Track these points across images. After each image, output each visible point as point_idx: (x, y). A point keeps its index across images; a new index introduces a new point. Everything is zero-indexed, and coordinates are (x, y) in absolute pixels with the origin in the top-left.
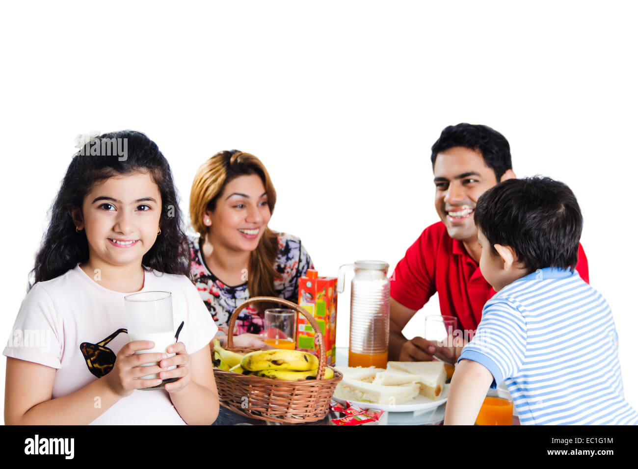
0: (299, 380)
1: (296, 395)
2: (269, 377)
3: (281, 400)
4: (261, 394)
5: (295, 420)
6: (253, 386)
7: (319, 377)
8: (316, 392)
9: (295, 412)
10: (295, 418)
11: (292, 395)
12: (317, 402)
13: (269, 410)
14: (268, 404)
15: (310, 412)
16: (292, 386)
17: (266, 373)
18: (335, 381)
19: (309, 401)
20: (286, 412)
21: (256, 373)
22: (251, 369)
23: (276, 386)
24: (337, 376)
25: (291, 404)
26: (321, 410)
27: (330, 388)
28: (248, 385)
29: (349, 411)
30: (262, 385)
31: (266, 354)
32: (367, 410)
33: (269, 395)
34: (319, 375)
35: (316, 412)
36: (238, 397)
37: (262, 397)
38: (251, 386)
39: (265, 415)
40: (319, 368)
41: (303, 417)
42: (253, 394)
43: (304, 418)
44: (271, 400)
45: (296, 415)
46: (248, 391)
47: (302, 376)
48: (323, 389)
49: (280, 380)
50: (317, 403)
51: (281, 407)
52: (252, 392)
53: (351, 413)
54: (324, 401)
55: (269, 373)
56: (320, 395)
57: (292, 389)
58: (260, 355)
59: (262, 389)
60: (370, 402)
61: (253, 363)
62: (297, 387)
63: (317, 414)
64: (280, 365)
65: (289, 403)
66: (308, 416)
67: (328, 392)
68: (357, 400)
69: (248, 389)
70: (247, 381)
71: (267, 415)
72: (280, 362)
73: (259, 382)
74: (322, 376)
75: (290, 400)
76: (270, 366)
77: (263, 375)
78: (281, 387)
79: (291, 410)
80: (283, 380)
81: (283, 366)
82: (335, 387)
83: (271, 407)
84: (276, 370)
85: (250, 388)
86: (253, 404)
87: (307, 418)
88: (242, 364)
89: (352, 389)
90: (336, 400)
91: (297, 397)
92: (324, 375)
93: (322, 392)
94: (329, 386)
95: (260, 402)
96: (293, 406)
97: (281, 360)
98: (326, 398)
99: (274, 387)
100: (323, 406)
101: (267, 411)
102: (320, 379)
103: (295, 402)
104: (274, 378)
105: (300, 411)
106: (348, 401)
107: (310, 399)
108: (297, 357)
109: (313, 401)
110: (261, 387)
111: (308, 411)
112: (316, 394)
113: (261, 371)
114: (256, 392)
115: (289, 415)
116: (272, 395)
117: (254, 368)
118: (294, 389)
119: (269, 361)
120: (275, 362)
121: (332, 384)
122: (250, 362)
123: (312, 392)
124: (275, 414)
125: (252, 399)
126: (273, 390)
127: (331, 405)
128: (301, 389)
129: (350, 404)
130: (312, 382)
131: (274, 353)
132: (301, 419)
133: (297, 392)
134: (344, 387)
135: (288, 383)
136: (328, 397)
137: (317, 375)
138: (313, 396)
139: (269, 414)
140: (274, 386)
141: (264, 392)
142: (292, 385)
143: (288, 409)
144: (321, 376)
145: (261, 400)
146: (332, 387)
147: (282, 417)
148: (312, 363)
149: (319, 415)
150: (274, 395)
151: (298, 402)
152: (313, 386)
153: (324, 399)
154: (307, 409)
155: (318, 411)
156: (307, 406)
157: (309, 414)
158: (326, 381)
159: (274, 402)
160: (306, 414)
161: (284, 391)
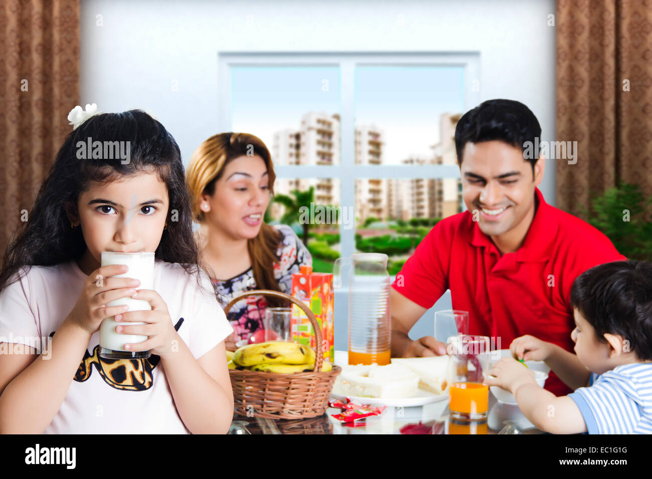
0: (296, 373)
1: (293, 389)
2: (263, 371)
3: (277, 395)
4: (256, 389)
5: (292, 415)
6: (246, 381)
7: (316, 369)
8: (314, 385)
9: (292, 407)
10: (291, 413)
11: (288, 389)
12: (314, 396)
13: (265, 406)
14: (263, 400)
15: (308, 407)
16: (288, 379)
17: (260, 367)
18: (334, 373)
19: (307, 395)
20: (283, 408)
21: (250, 368)
22: (243, 363)
23: (271, 380)
24: (335, 370)
25: (288, 398)
26: (320, 405)
27: (328, 381)
28: (242, 381)
29: (349, 406)
30: (257, 380)
31: (260, 347)
32: (368, 406)
33: (264, 390)
34: (316, 368)
35: (314, 407)
37: (257, 392)
38: (244, 381)
39: (260, 411)
40: (316, 360)
41: (301, 413)
42: (247, 390)
44: (266, 395)
45: (293, 410)
46: (241, 387)
47: (298, 369)
48: (321, 382)
49: (274, 373)
50: (316, 397)
51: (277, 403)
52: (247, 388)
53: (352, 408)
54: (323, 396)
55: (263, 367)
56: (319, 389)
57: (289, 383)
58: (253, 349)
59: (257, 384)
60: (372, 397)
61: (246, 358)
62: (293, 380)
63: (315, 409)
64: (274, 358)
65: (286, 398)
66: (306, 411)
67: (326, 386)
68: (358, 396)
69: (242, 385)
70: (240, 377)
71: (262, 411)
72: (274, 355)
73: (252, 377)
74: (320, 369)
75: (287, 394)
76: (264, 360)
77: (257, 370)
78: (277, 380)
79: (287, 405)
80: (278, 374)
81: (278, 359)
82: (333, 382)
83: (266, 403)
84: (270, 364)
85: (244, 383)
86: (246, 401)
87: (305, 413)
88: (234, 359)
89: (352, 384)
90: (334, 397)
91: (293, 391)
92: (321, 367)
93: (319, 386)
94: (327, 378)
95: (255, 399)
96: (290, 401)
97: (276, 353)
98: (324, 392)
99: (269, 382)
100: (321, 401)
101: (262, 407)
102: (318, 372)
103: (292, 396)
104: (269, 371)
105: (297, 406)
106: (348, 397)
107: (308, 393)
108: (292, 349)
109: (311, 395)
110: (256, 382)
111: (306, 406)
112: (314, 387)
113: (255, 365)
114: (250, 387)
115: (286, 411)
116: (267, 390)
117: (247, 362)
118: (290, 383)
119: (263, 354)
120: (269, 355)
121: (330, 377)
122: (242, 357)
123: (310, 385)
124: (270, 411)
125: (246, 395)
126: (268, 385)
127: (330, 402)
128: (297, 382)
129: (351, 400)
130: (309, 375)
131: (268, 346)
132: (298, 415)
133: (293, 386)
134: (344, 383)
135: (284, 377)
137: (314, 368)
138: (311, 390)
139: (264, 411)
140: (268, 380)
141: (259, 387)
142: (287, 378)
143: (284, 404)
144: (318, 368)
145: (256, 396)
146: (331, 381)
147: (278, 413)
148: (308, 356)
149: (318, 411)
150: (269, 390)
151: (295, 396)
152: (311, 379)
153: (323, 394)
154: (304, 403)
155: (316, 407)
156: (305, 401)
157: (307, 409)
158: (324, 373)
159: (269, 397)
160: (304, 409)
161: (280, 384)
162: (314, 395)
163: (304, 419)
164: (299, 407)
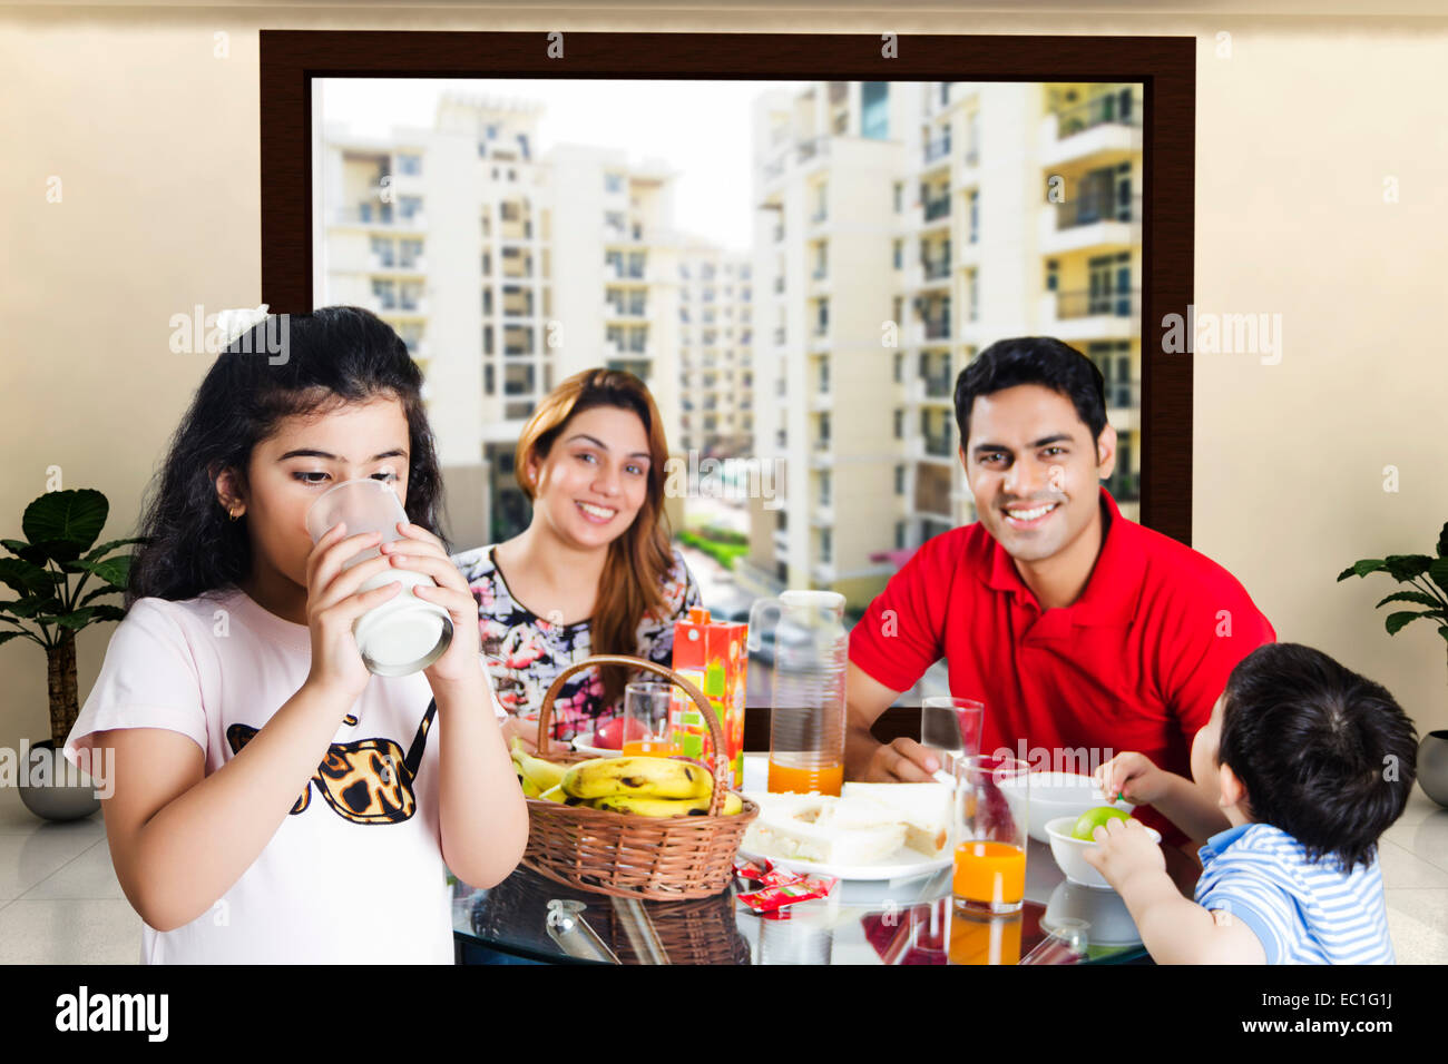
0: (675, 817)
1: (669, 846)
2: (615, 810)
3: (639, 856)
4: (601, 843)
5: (665, 894)
6: (584, 828)
7: (713, 811)
8: (708, 840)
9: (666, 878)
10: (665, 890)
11: (661, 845)
12: (708, 860)
13: (616, 874)
14: (614, 863)
15: (695, 879)
16: (661, 829)
17: (611, 803)
18: (744, 818)
19: (695, 858)
20: (649, 880)
21: (591, 802)
22: (580, 793)
23: (630, 827)
24: (748, 810)
25: (659, 863)
26: (717, 875)
27: (735, 832)
28: (576, 826)
29: (770, 879)
30: (605, 826)
31: (612, 764)
32: (805, 876)
33: (616, 845)
34: (714, 807)
35: (707, 879)
36: (555, 849)
37: (603, 848)
38: (580, 827)
39: (607, 883)
40: (713, 794)
41: (682, 889)
42: (585, 843)
43: (683, 892)
44: (619, 855)
45: (667, 884)
46: (575, 837)
47: (681, 808)
48: (722, 833)
49: (638, 815)
50: (711, 861)
51: (638, 870)
52: (584, 839)
53: (775, 882)
54: (724, 858)
55: (616, 801)
56: (716, 846)
57: (662, 834)
58: (599, 768)
59: (603, 834)
60: (811, 860)
61: (585, 783)
62: (671, 830)
63: (708, 882)
64: (637, 786)
65: (655, 862)
66: (692, 887)
67: (731, 841)
68: (786, 856)
69: (575, 833)
70: (574, 818)
71: (611, 883)
72: (638, 781)
73: (597, 820)
74: (720, 810)
75: (658, 854)
76: (618, 789)
77: (605, 807)
78: (639, 829)
79: (658, 875)
80: (644, 816)
81: (644, 789)
82: (743, 831)
83: (619, 869)
84: (630, 797)
85: (580, 831)
86: (583, 863)
87: (690, 890)
88: (565, 784)
89: (776, 835)
90: (744, 857)
91: (669, 849)
92: (723, 806)
93: (719, 841)
94: (734, 828)
95: (598, 859)
96: (663, 867)
97: (640, 777)
98: (726, 851)
99: (625, 830)
100: (720, 868)
101: (612, 876)
102: (716, 815)
103: (667, 859)
104: (626, 811)
105: (676, 876)
106: (769, 859)
107: (695, 854)
108: (671, 771)
109: (702, 858)
110: (601, 829)
111: (692, 877)
112: (707, 843)
113: (602, 798)
114: (591, 839)
115: (654, 885)
116: (621, 845)
117: (588, 792)
118: (664, 834)
119: (617, 778)
120: (628, 781)
121: (739, 824)
122: (579, 782)
123: (700, 839)
124: (628, 883)
125: (584, 852)
126: (623, 836)
127: (736, 866)
128: (678, 834)
129: (773, 864)
130: (700, 822)
131: (627, 763)
132: (677, 893)
133: (670, 840)
134: (762, 832)
135: (652, 823)
136: (730, 851)
137: (710, 808)
138: (701, 849)
139: (615, 883)
140: (625, 827)
141: (607, 839)
142: (660, 826)
143: (652, 872)
144: (717, 808)
145: (601, 855)
146: (739, 832)
147: (640, 888)
148: (699, 783)
149: (713, 886)
150: (625, 846)
151: (673, 859)
152: (702, 829)
153: (724, 855)
154: (689, 872)
155: (711, 878)
156: (691, 868)
157: (694, 882)
158: (727, 818)
159: (624, 858)
160: (688, 882)
161: (645, 837)
162: (707, 858)
163: (689, 901)
164: (678, 878)
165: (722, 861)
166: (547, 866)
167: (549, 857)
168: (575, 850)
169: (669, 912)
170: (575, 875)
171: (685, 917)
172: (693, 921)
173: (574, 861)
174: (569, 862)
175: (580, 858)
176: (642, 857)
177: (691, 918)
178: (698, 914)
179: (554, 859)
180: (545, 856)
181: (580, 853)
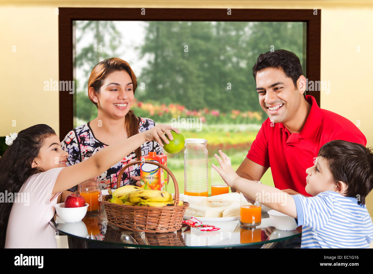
0: (164, 207)
1: (162, 216)
2: (144, 205)
3: (154, 219)
4: (142, 216)
5: (162, 231)
6: (136, 212)
7: (175, 204)
8: (174, 213)
9: (162, 226)
10: (162, 229)
11: (160, 215)
14: (146, 222)
15: (171, 226)
16: (160, 210)
18: (185, 206)
19: (171, 219)
20: (157, 226)
21: (137, 204)
24: (186, 204)
25: (160, 221)
26: (178, 225)
27: (182, 211)
31: (138, 193)
33: (146, 217)
36: (127, 220)
37: (142, 218)
39: (144, 229)
40: (175, 199)
43: (168, 230)
44: (147, 219)
45: (163, 228)
46: (134, 215)
47: (165, 204)
48: (178, 211)
49: (151, 207)
50: (175, 220)
51: (154, 224)
52: (136, 216)
54: (179, 219)
55: (144, 203)
56: (177, 215)
57: (160, 212)
58: (134, 194)
59: (142, 213)
61: (130, 198)
62: (163, 211)
63: (175, 227)
65: (159, 221)
66: (170, 228)
67: (181, 214)
69: (133, 214)
70: (134, 209)
72: (146, 198)
73: (140, 209)
75: (159, 219)
76: (140, 200)
77: (141, 205)
78: (153, 211)
79: (160, 225)
80: (153, 207)
81: (148, 200)
82: (185, 211)
83: (148, 224)
85: (135, 213)
86: (136, 223)
87: (170, 229)
94: (182, 209)
95: (141, 222)
96: (161, 222)
97: (146, 196)
99: (149, 212)
100: (178, 222)
101: (146, 226)
102: (177, 206)
103: (162, 220)
104: (148, 206)
107: (171, 218)
108: (156, 194)
110: (141, 212)
111: (170, 225)
112: (174, 214)
114: (138, 215)
115: (159, 228)
116: (148, 216)
117: (132, 201)
118: (161, 212)
119: (139, 197)
120: (143, 198)
121: (183, 208)
123: (172, 213)
124: (150, 228)
125: (136, 220)
126: (148, 214)
128: (165, 212)
130: (171, 208)
131: (142, 192)
132: (166, 230)
133: (163, 214)
135: (157, 209)
136: (181, 217)
138: (173, 216)
139: (147, 228)
140: (149, 211)
141: (143, 215)
142: (159, 210)
143: (158, 224)
144: (177, 203)
145: (142, 220)
146: (183, 211)
147: (154, 229)
149: (177, 228)
150: (149, 216)
151: (164, 220)
152: (173, 210)
153: (179, 218)
154: (169, 224)
155: (176, 225)
156: (170, 222)
157: (171, 227)
158: (180, 207)
159: (149, 220)
160: (169, 227)
161: (155, 213)
162: (174, 219)
163: (169, 233)
164: (166, 226)
165: (179, 220)
166: (125, 225)
167: (125, 223)
168: (134, 219)
169: (164, 236)
170: (134, 227)
171: (169, 238)
172: (171, 239)
173: (134, 223)
174: (132, 223)
175: (135, 222)
176: (154, 220)
177: (171, 238)
178: (173, 237)
179: (127, 223)
180: (124, 223)
181: (135, 220)
